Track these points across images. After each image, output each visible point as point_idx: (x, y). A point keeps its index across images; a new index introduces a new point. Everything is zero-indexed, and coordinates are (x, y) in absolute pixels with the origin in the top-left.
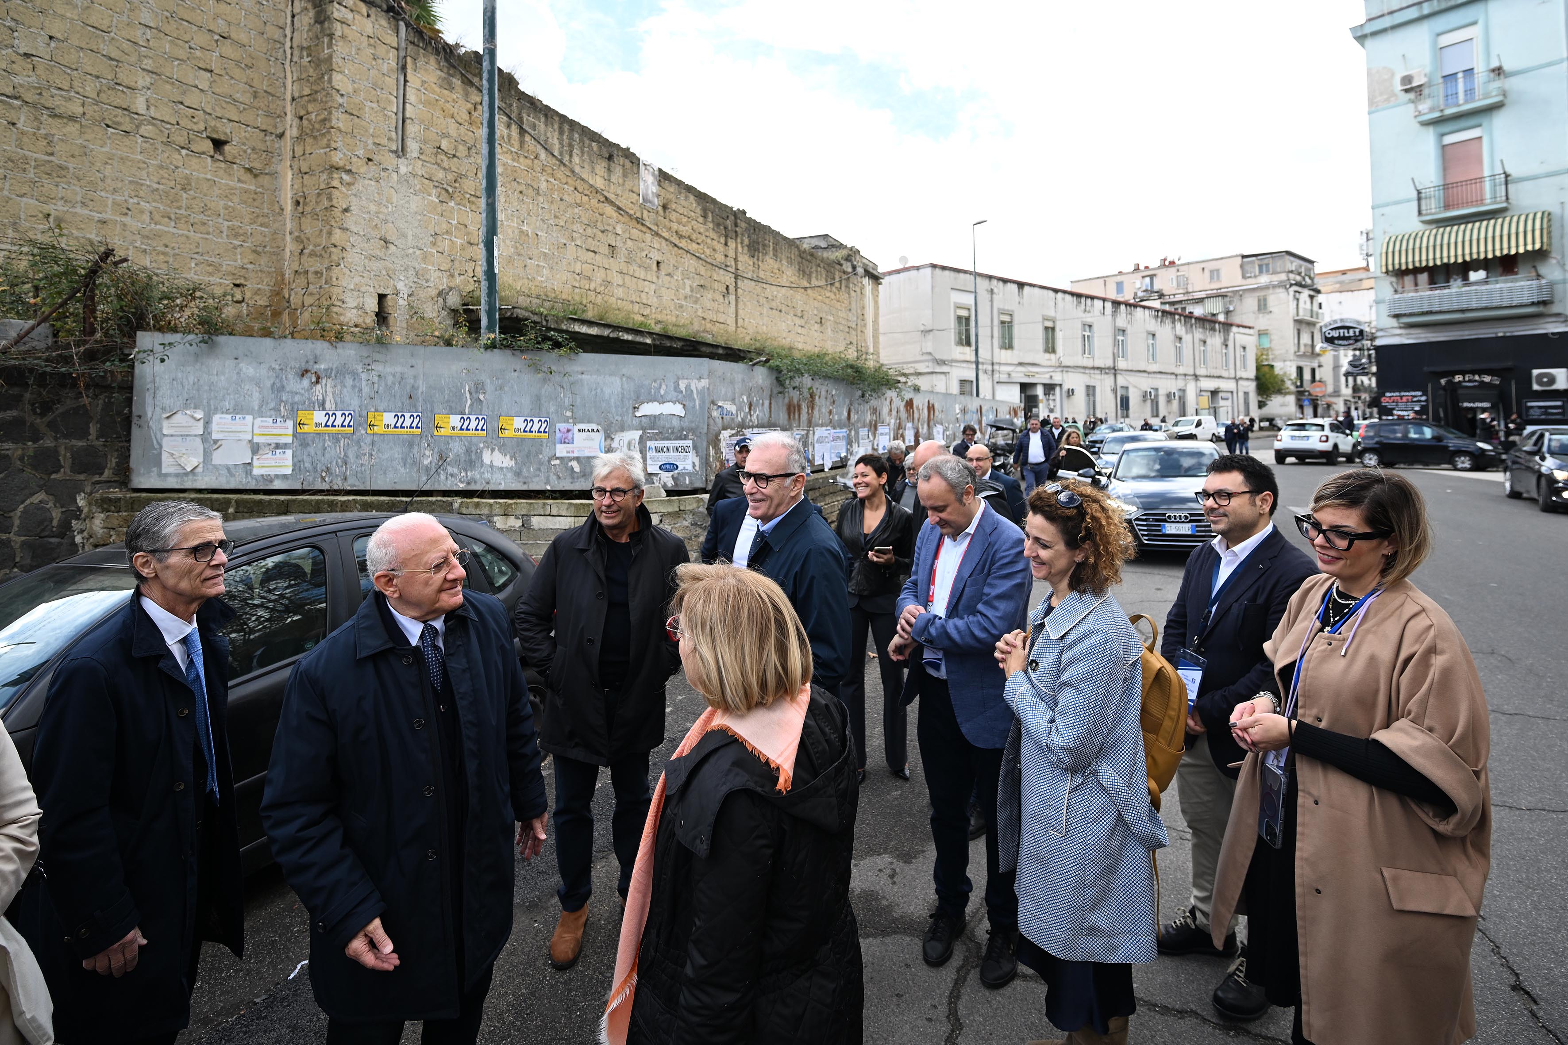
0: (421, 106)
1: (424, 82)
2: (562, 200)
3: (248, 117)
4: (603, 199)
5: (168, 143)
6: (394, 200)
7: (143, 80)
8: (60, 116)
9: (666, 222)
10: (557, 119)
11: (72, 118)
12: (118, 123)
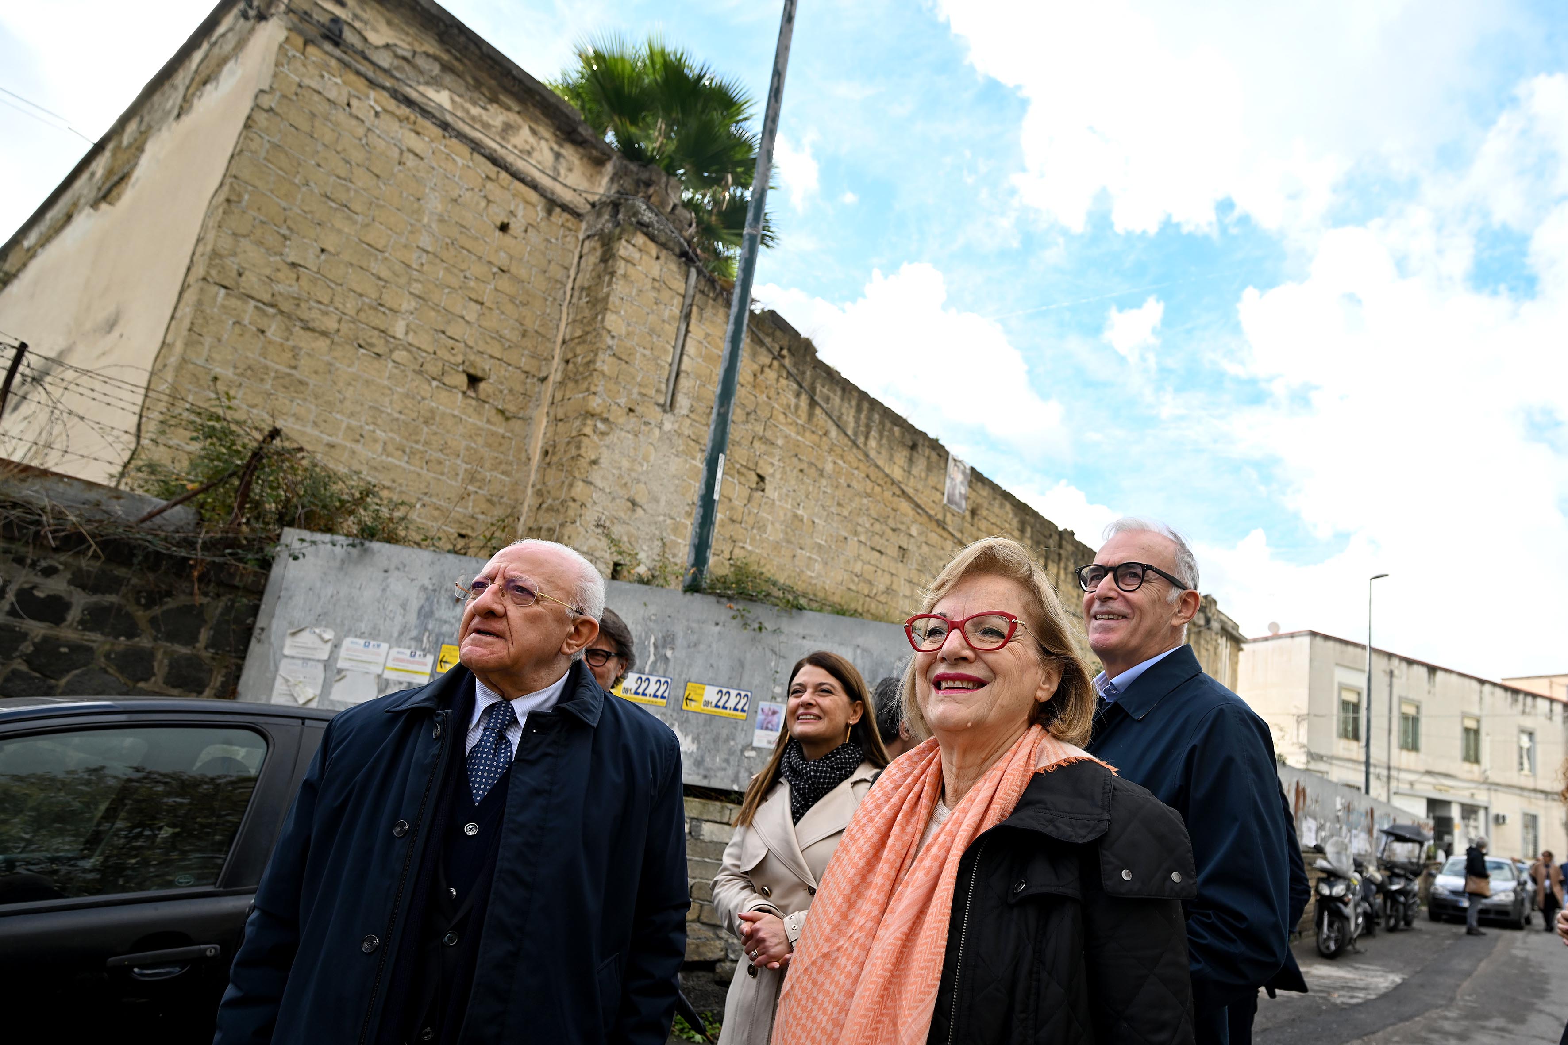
0: (700, 360)
1: (707, 335)
2: (849, 486)
3: (512, 356)
4: (898, 492)
5: (419, 372)
6: (652, 458)
7: (407, 304)
8: (313, 330)
9: (974, 530)
10: (855, 394)
11: (324, 334)
12: (372, 345)
